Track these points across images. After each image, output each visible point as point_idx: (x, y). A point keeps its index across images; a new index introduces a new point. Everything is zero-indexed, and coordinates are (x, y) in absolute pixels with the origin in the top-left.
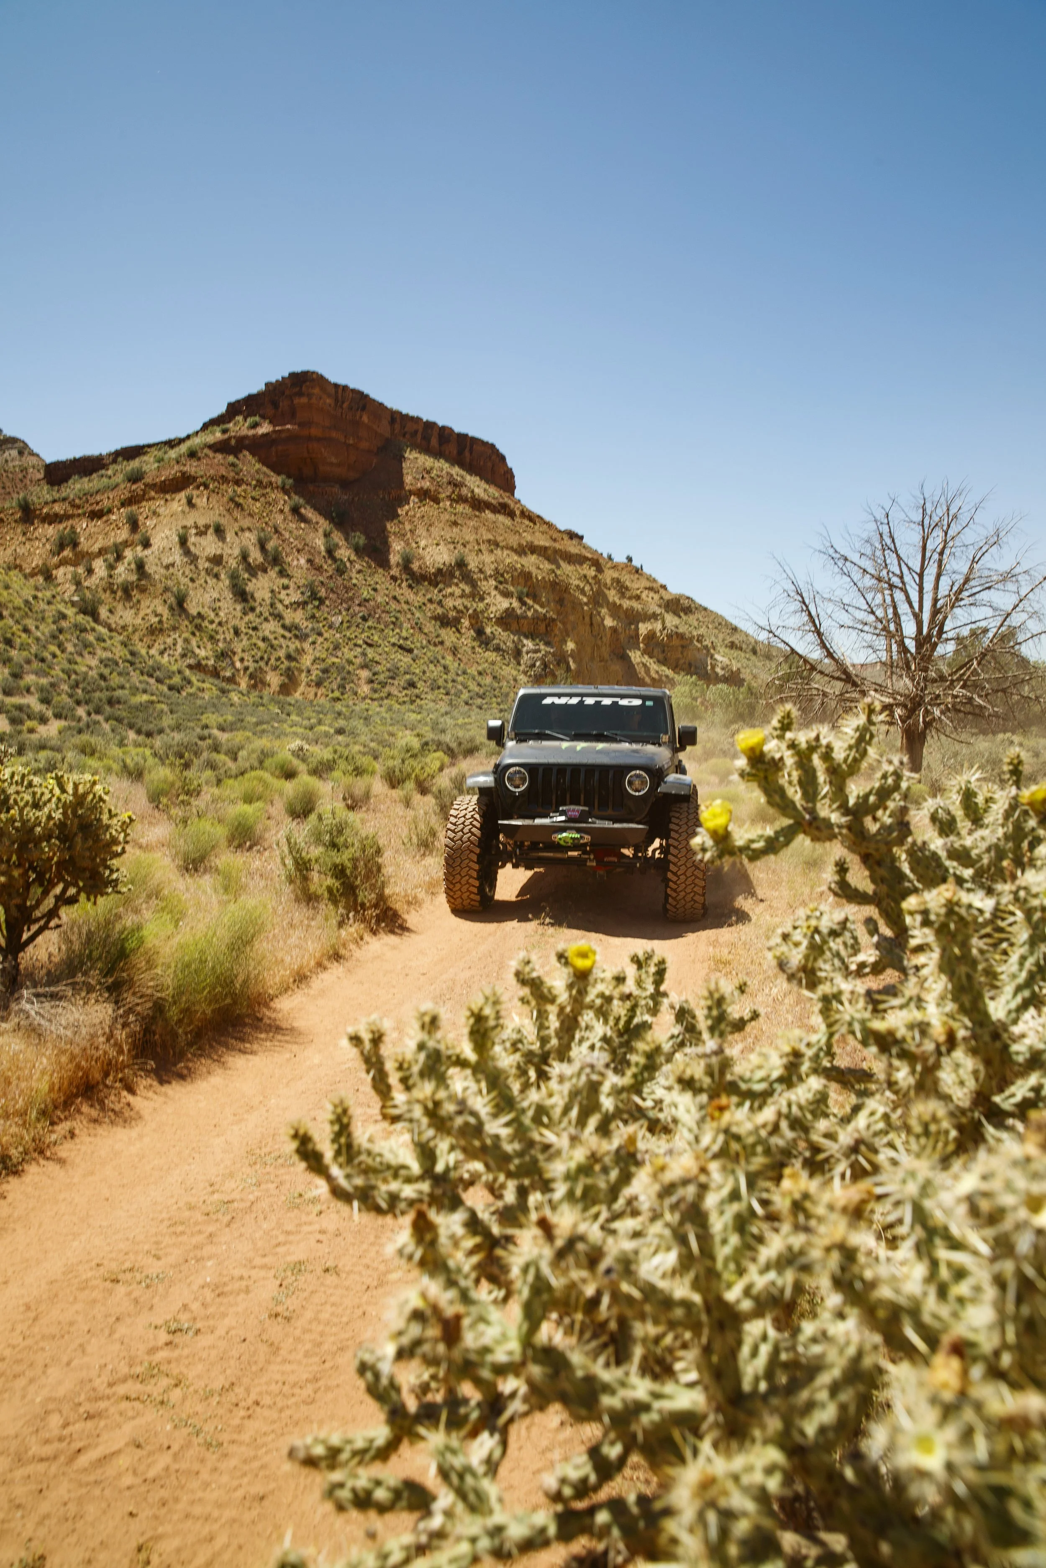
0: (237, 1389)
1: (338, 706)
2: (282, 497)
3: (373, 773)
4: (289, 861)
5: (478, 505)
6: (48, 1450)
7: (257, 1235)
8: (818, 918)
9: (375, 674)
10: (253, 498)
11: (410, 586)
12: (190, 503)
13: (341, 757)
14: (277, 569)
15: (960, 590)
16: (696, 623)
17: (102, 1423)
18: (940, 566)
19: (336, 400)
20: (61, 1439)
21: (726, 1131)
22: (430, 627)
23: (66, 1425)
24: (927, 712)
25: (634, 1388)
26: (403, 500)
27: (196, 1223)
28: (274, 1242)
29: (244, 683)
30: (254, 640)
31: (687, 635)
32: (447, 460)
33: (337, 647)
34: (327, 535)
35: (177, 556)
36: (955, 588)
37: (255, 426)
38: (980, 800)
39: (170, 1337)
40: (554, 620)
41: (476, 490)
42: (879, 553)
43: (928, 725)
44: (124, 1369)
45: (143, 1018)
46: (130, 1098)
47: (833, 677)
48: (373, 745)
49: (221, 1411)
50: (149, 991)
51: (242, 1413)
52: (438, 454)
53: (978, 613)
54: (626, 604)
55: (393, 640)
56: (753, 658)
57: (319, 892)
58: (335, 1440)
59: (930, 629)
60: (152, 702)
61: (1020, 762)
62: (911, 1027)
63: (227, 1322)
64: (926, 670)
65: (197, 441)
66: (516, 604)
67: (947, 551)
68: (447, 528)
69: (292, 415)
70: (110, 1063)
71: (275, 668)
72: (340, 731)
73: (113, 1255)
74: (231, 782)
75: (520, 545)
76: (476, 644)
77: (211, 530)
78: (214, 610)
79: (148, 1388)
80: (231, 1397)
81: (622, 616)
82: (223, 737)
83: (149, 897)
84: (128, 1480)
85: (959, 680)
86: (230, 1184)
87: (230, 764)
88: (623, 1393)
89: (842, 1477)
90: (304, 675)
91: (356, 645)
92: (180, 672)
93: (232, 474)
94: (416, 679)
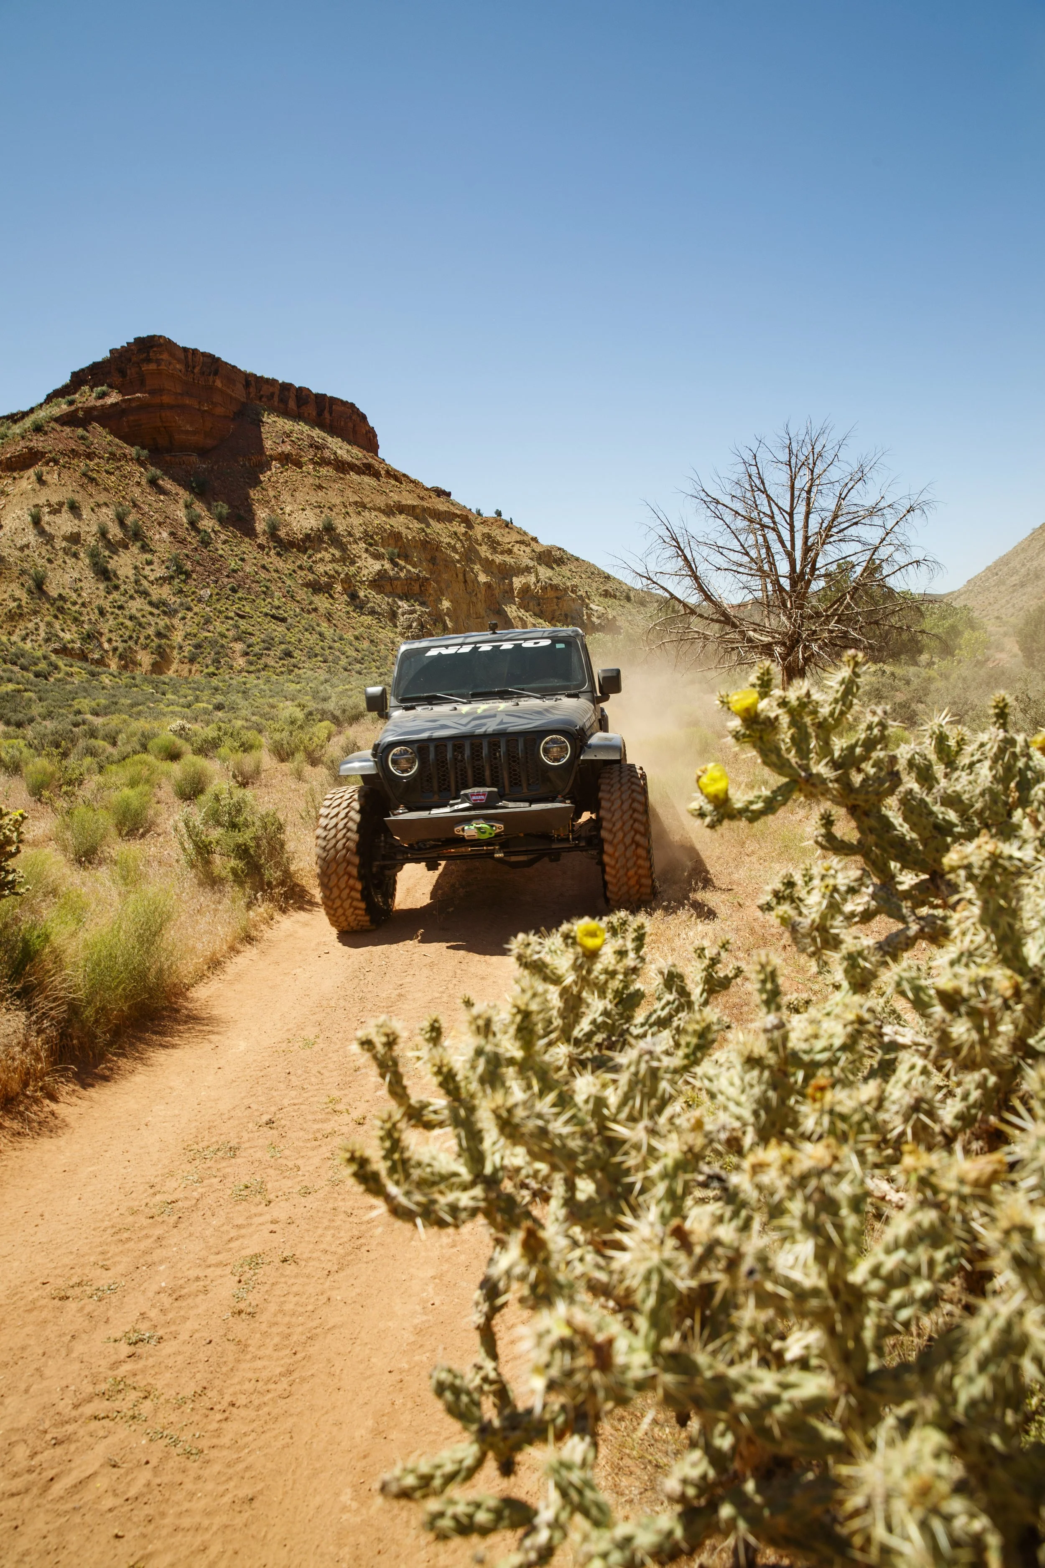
0: (210, 1394)
1: (215, 682)
2: (137, 468)
3: (260, 747)
4: (189, 846)
5: (342, 467)
6: (18, 1484)
7: (208, 1233)
8: (834, 877)
9: (249, 646)
10: (107, 472)
11: (278, 554)
12: (40, 480)
13: (225, 734)
14: (139, 544)
15: (830, 528)
16: (569, 574)
17: (73, 1447)
18: (808, 504)
19: (187, 366)
20: (30, 1471)
21: (831, 1112)
22: (302, 594)
23: (32, 1456)
24: (806, 648)
25: (761, 1381)
26: (264, 466)
27: (142, 1228)
28: (226, 1238)
29: (114, 665)
30: (121, 620)
31: (562, 586)
32: (306, 423)
33: (208, 621)
34: (188, 506)
35: (31, 537)
36: (824, 525)
37: (102, 396)
38: (952, 743)
39: (131, 1349)
40: (427, 579)
41: (339, 452)
42: (749, 495)
43: (807, 660)
44: (90, 1389)
45: (59, 1022)
46: (53, 1106)
47: (712, 620)
48: (254, 718)
49: (196, 1418)
50: (62, 994)
51: (219, 1416)
52: (297, 417)
53: (848, 549)
54: (498, 559)
55: (265, 610)
56: (628, 605)
57: (224, 874)
58: (424, 1468)
59: (804, 567)
60: (19, 691)
61: (1006, 705)
62: (974, 983)
63: (189, 1325)
64: (801, 607)
65: (42, 414)
66: (388, 566)
67: (814, 489)
68: (312, 493)
69: (141, 383)
70: (28, 1073)
71: (145, 647)
72: (219, 707)
73: (58, 1271)
74: (114, 767)
75: (387, 505)
76: (349, 609)
77: (65, 508)
78: (76, 591)
79: (117, 1405)
80: (205, 1402)
81: (496, 571)
82: (98, 721)
83: (46, 895)
84: (109, 1502)
85: (833, 615)
86: (171, 1184)
87: (110, 749)
88: (752, 1388)
89: (992, 1447)
90: (175, 652)
91: (227, 618)
92: (45, 657)
93: (83, 448)
94: (292, 649)
